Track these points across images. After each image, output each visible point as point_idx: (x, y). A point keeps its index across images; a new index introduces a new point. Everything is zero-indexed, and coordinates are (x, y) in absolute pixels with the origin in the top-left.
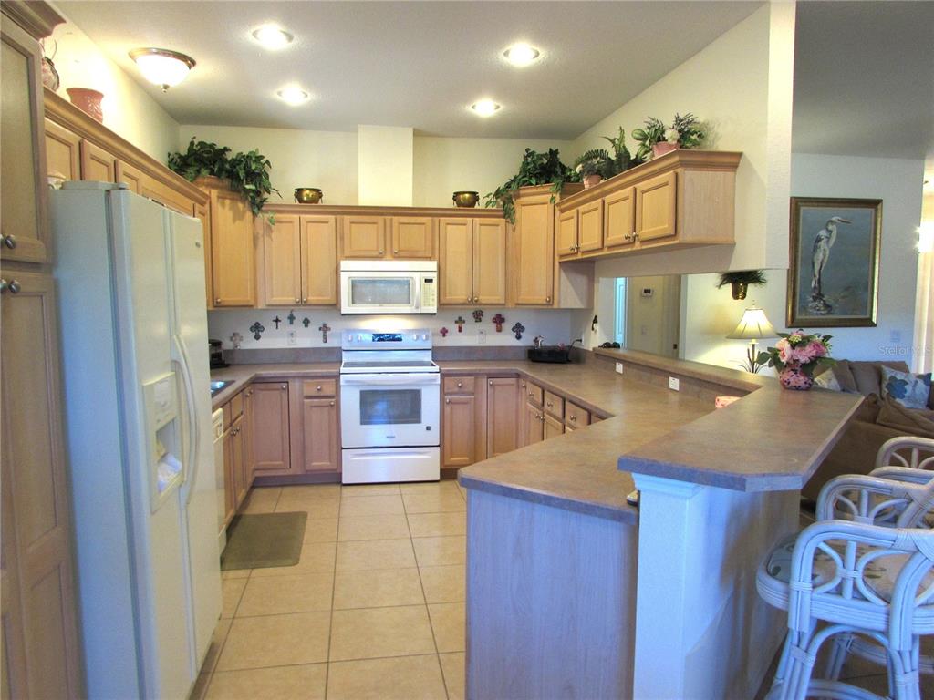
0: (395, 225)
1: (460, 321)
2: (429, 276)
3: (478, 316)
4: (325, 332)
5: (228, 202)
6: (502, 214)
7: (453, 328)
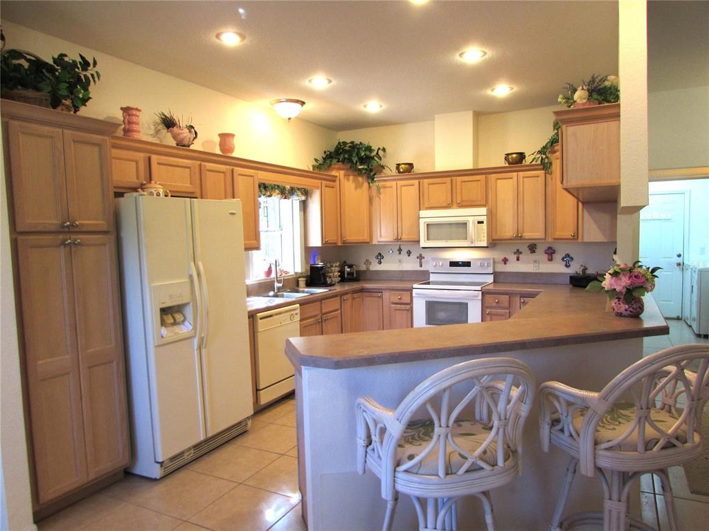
0: (459, 183)
1: (518, 252)
2: (481, 219)
3: (533, 248)
4: (421, 260)
5: (351, 177)
6: (541, 167)
7: (512, 258)
